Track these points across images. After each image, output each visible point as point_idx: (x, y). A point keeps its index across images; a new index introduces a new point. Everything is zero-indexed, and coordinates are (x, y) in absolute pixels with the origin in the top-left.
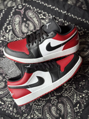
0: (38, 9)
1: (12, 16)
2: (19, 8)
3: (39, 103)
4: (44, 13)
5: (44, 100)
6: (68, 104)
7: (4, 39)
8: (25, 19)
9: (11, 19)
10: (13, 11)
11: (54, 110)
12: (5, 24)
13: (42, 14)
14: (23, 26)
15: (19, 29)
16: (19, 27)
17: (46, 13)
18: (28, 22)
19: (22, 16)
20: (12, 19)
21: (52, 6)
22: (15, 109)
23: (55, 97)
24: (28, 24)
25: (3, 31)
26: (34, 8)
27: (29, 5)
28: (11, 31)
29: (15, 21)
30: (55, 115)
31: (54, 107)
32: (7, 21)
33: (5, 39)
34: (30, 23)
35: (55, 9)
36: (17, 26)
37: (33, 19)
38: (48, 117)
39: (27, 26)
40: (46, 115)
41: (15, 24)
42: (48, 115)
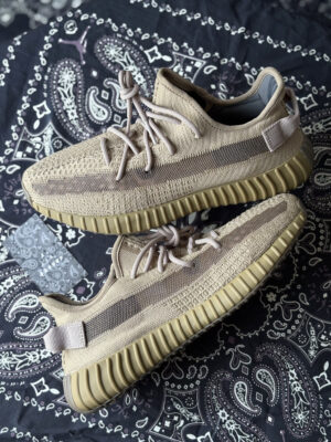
0: (139, 30)
2: (68, 32)
3: (186, 372)
4: (161, 41)
5: (202, 363)
6: (289, 366)
7: (28, 155)
8: (95, 74)
9: (43, 79)
10: (48, 46)
11: (244, 393)
12: (24, 99)
13: (155, 48)
14: (91, 98)
15: (78, 112)
16: (76, 103)
17: (170, 40)
18: (108, 82)
19: (84, 63)
20: (46, 78)
21: (188, 13)
23: (242, 346)
24: (109, 90)
25: (21, 127)
26: (124, 25)
27: (106, 19)
28: (50, 123)
29: (59, 85)
30: (249, 408)
31: (241, 383)
32: (29, 87)
33: (33, 155)
34: (115, 85)
35: (203, 24)
36: (68, 103)
37: (125, 68)
38: (223, 419)
39: (107, 98)
40: (215, 413)
41: (60, 97)
42: (224, 411)
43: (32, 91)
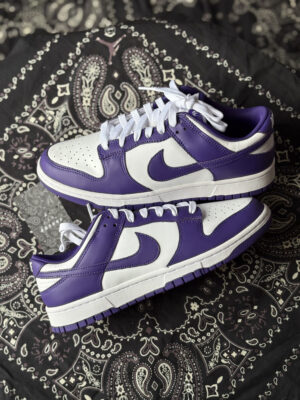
0: (164, 51)
1: (78, 57)
2: (107, 34)
3: (103, 344)
4: (179, 67)
5: (118, 340)
6: (189, 369)
7: (39, 123)
8: (116, 75)
9: (73, 65)
10: (86, 40)
11: (143, 378)
12: (53, 76)
13: (173, 71)
14: (106, 94)
15: (92, 102)
16: (93, 94)
17: (187, 68)
18: (124, 86)
19: (111, 63)
20: (76, 65)
21: (209, 51)
22: (25, 345)
23: (156, 339)
24: (123, 93)
25: (42, 99)
26: (154, 44)
27: (140, 34)
28: (66, 103)
29: (84, 75)
30: (143, 392)
31: (143, 368)
32: (60, 68)
33: (43, 124)
34: (129, 90)
35: (219, 64)
36: (87, 92)
37: (142, 78)
38: (119, 393)
39: (119, 98)
40: (114, 386)
41: (82, 84)
42: (122, 387)
43: (61, 72)
